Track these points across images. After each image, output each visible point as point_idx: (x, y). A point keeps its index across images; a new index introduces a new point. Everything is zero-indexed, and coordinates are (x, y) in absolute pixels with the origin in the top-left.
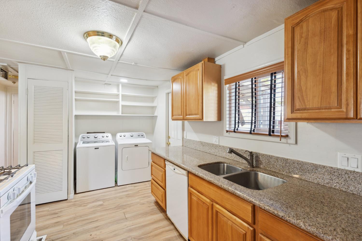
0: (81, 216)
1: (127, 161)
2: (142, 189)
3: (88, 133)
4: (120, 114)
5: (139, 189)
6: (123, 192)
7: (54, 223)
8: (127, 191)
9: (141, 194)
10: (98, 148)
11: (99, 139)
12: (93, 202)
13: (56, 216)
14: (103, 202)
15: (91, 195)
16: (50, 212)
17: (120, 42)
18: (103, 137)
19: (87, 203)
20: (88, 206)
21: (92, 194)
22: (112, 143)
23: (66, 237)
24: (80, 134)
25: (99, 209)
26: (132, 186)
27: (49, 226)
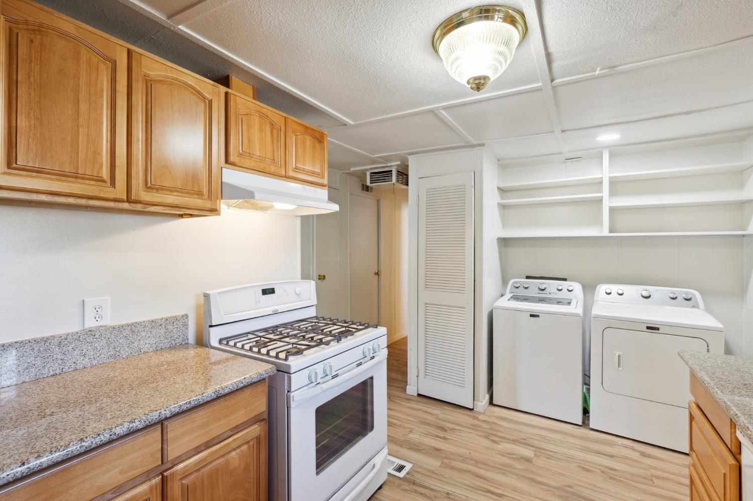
0: (477, 462)
1: (621, 369)
2: (671, 476)
3: (528, 277)
4: (606, 233)
5: (655, 468)
6: (599, 453)
7: (434, 448)
8: (611, 456)
9: (655, 490)
10: (538, 316)
11: (550, 293)
12: (514, 442)
13: (442, 434)
14: (533, 453)
15: (517, 423)
16: (439, 421)
17: (518, 17)
18: (561, 290)
19: (501, 437)
20: (499, 446)
21: (520, 420)
22: (576, 308)
23: (433, 493)
24: (512, 279)
25: (519, 467)
26: (633, 449)
27: (423, 449)
